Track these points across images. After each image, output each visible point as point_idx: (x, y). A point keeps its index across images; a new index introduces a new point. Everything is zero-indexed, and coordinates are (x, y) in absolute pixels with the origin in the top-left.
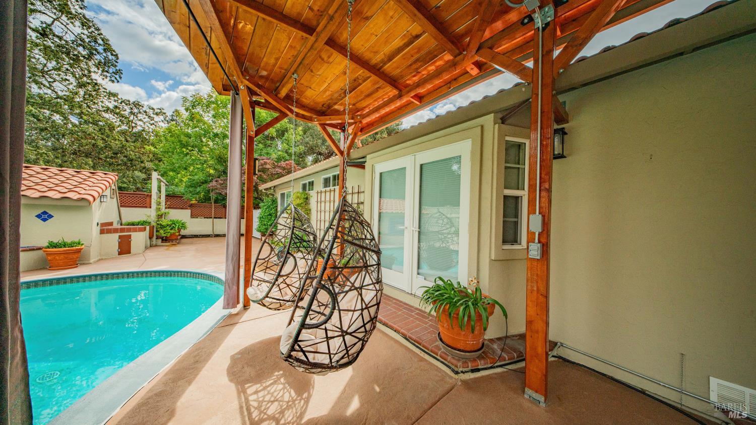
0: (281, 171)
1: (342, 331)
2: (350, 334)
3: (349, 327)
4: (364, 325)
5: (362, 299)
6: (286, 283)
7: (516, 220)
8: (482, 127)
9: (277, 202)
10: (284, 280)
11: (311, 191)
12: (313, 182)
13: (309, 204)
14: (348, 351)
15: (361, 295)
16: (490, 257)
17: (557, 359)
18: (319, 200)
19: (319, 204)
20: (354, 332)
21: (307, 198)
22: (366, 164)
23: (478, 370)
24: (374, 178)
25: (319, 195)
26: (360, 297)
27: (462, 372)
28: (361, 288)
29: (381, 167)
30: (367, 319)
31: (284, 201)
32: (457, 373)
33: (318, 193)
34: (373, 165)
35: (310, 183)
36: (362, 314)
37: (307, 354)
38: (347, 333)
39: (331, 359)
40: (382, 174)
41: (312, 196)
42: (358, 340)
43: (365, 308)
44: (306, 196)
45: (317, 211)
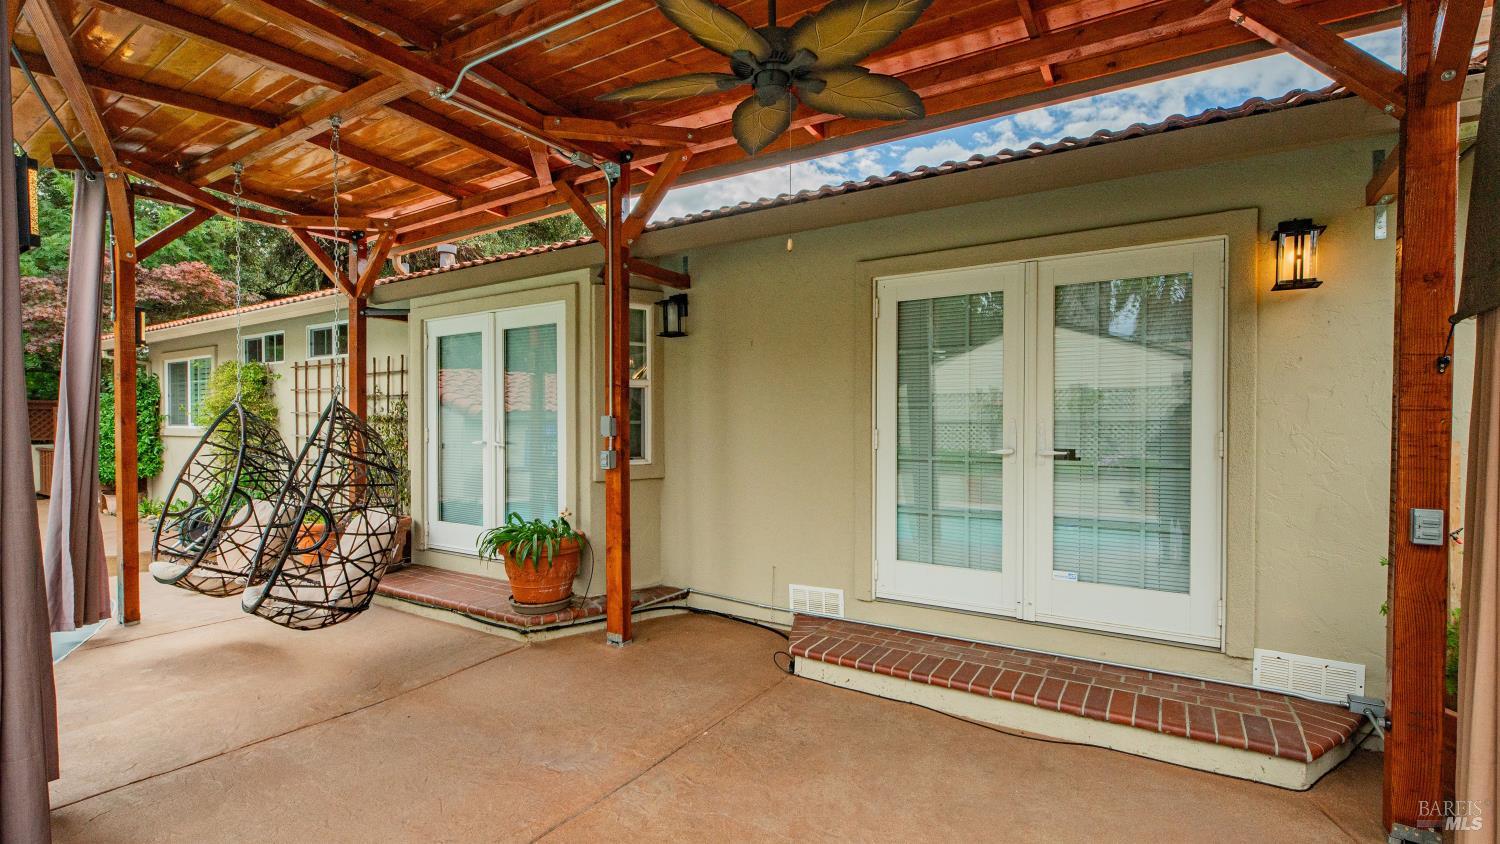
0: (163, 293)
1: (342, 558)
2: (352, 562)
3: (351, 553)
4: (372, 554)
5: (367, 523)
6: (233, 542)
7: (638, 422)
8: (577, 284)
9: (157, 390)
10: (230, 536)
11: (275, 362)
12: (280, 339)
13: (272, 396)
14: (350, 588)
15: (365, 517)
16: (591, 478)
17: (685, 612)
18: (302, 386)
19: (302, 397)
20: (357, 560)
21: (264, 382)
22: (410, 315)
23: (558, 628)
24: (425, 347)
25: (302, 373)
26: (363, 520)
27: (532, 631)
28: (365, 509)
29: (438, 327)
30: (375, 548)
31: (184, 387)
32: (524, 633)
33: (297, 368)
34: (422, 321)
35: (271, 338)
36: (367, 540)
37: (294, 589)
38: (348, 561)
39: (327, 595)
40: (444, 341)
41: (279, 377)
42: (364, 574)
43: (372, 535)
44: (260, 376)
45: (297, 415)
